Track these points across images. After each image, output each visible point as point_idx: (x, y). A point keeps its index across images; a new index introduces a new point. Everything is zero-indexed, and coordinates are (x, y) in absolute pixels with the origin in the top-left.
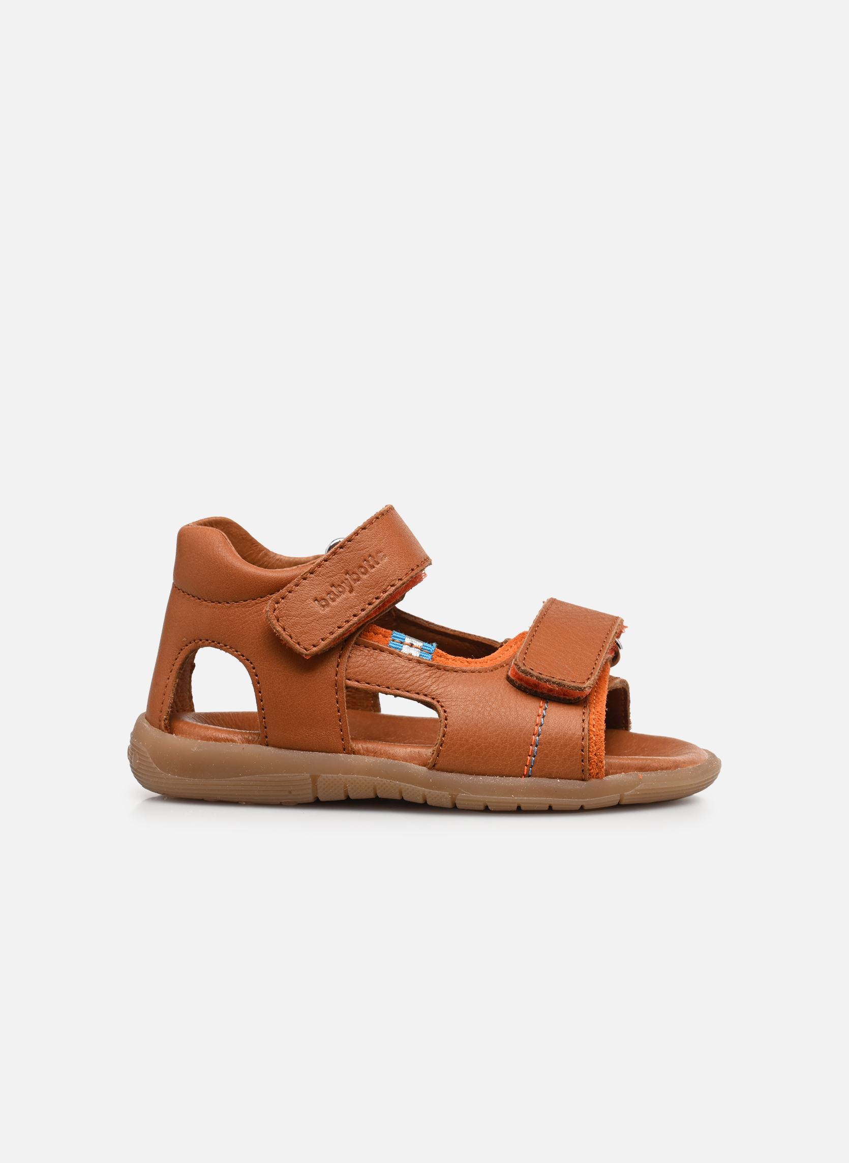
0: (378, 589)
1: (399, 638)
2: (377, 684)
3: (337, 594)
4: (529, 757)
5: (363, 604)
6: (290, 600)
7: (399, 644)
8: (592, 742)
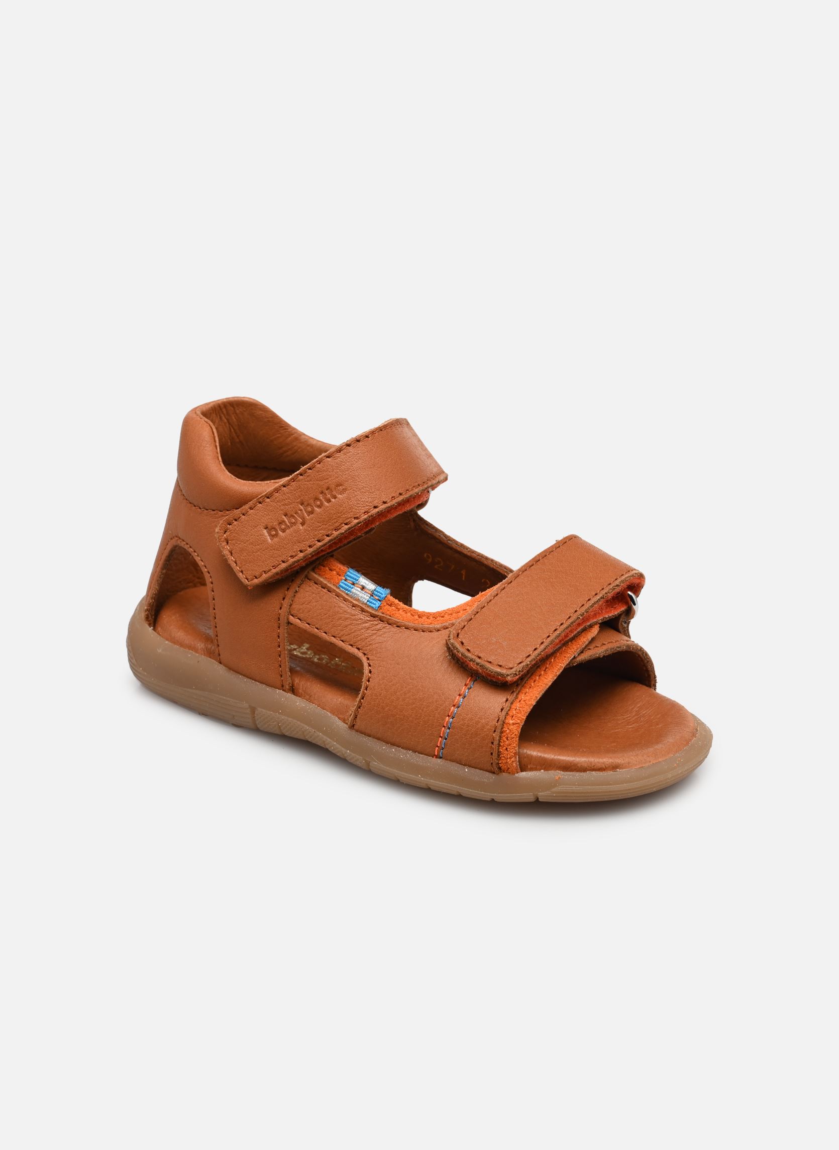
0: (330, 526)
1: (352, 578)
2: (316, 626)
3: (289, 524)
4: (440, 739)
5: (313, 540)
6: (242, 523)
7: (350, 585)
8: (504, 736)
